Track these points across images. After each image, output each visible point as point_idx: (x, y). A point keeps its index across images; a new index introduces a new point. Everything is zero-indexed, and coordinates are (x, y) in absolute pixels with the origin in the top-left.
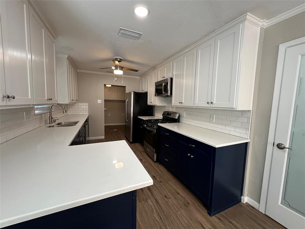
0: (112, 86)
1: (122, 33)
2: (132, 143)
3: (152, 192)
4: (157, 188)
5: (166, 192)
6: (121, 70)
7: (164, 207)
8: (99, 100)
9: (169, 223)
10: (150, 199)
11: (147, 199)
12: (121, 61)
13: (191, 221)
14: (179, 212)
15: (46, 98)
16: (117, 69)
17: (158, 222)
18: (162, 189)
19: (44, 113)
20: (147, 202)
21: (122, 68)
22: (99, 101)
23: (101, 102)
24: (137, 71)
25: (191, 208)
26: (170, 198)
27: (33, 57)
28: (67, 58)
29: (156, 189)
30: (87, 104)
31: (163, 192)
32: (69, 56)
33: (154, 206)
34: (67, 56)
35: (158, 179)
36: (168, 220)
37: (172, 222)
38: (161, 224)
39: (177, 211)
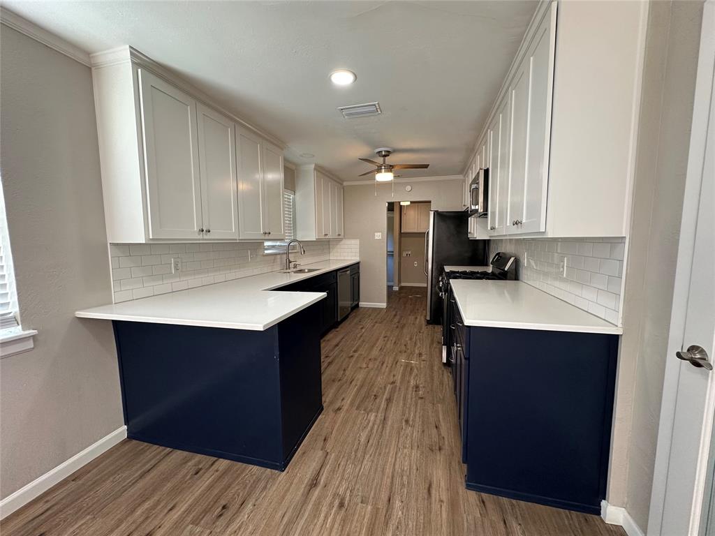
0: (411, 202)
1: (347, 115)
2: (431, 324)
3: (390, 405)
4: (404, 404)
5: (415, 416)
6: (388, 172)
7: (388, 432)
8: (376, 234)
9: (375, 453)
10: (378, 412)
11: (371, 411)
12: (388, 155)
13: (415, 471)
14: (405, 451)
15: (262, 232)
16: (381, 172)
17: (359, 443)
18: (412, 409)
19: (279, 254)
20: (368, 414)
21: (390, 168)
22: (378, 236)
23: (380, 238)
24: (426, 166)
25: (440, 458)
26: (413, 426)
27: (240, 186)
28: (315, 169)
29: (401, 404)
30: (357, 242)
31: (409, 414)
32: (316, 165)
33: (374, 424)
34: (313, 166)
35: (421, 392)
36: (377, 449)
37: (380, 454)
38: (361, 448)
39: (406, 448)
